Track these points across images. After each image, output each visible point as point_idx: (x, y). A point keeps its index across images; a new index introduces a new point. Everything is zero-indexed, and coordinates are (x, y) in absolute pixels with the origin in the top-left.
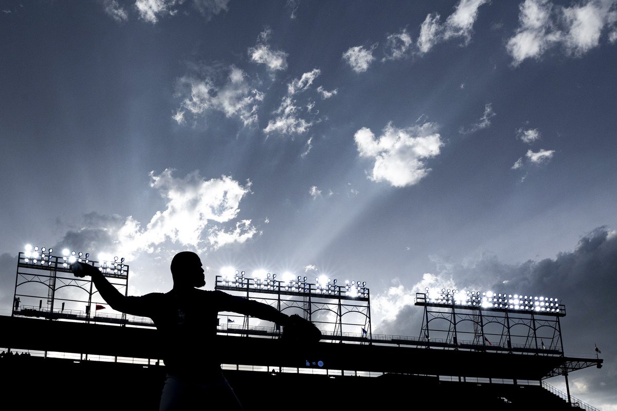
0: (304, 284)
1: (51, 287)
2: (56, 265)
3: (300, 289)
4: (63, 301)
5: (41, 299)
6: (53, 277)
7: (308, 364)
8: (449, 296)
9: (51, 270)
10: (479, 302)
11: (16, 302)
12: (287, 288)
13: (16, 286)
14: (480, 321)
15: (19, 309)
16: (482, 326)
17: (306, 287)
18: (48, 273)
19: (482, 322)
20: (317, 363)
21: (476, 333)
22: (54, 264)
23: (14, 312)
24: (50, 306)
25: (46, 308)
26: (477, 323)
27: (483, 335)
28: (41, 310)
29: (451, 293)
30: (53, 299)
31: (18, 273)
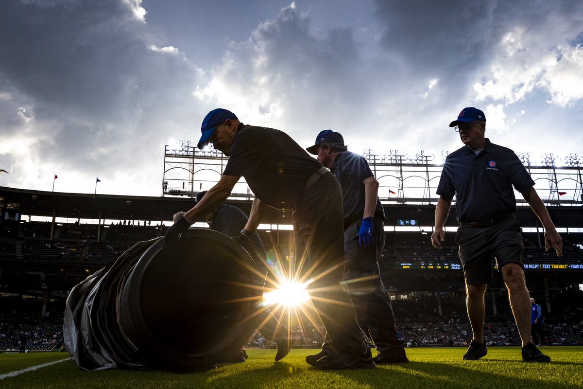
0: (396, 156)
1: (191, 171)
2: (194, 154)
3: (392, 161)
4: (201, 182)
5: (184, 181)
6: (192, 163)
7: (402, 223)
8: (525, 158)
9: (190, 158)
10: (552, 162)
11: (165, 184)
12: (381, 160)
13: (164, 172)
14: (554, 178)
15: (168, 191)
16: (556, 183)
17: (397, 159)
18: (188, 160)
19: (556, 179)
20: (410, 222)
21: (551, 190)
22: (192, 153)
23: (164, 193)
24: (191, 186)
25: (188, 188)
26: (552, 180)
27: (557, 191)
28: (184, 190)
29: (526, 156)
30: (193, 180)
31: (165, 162)
